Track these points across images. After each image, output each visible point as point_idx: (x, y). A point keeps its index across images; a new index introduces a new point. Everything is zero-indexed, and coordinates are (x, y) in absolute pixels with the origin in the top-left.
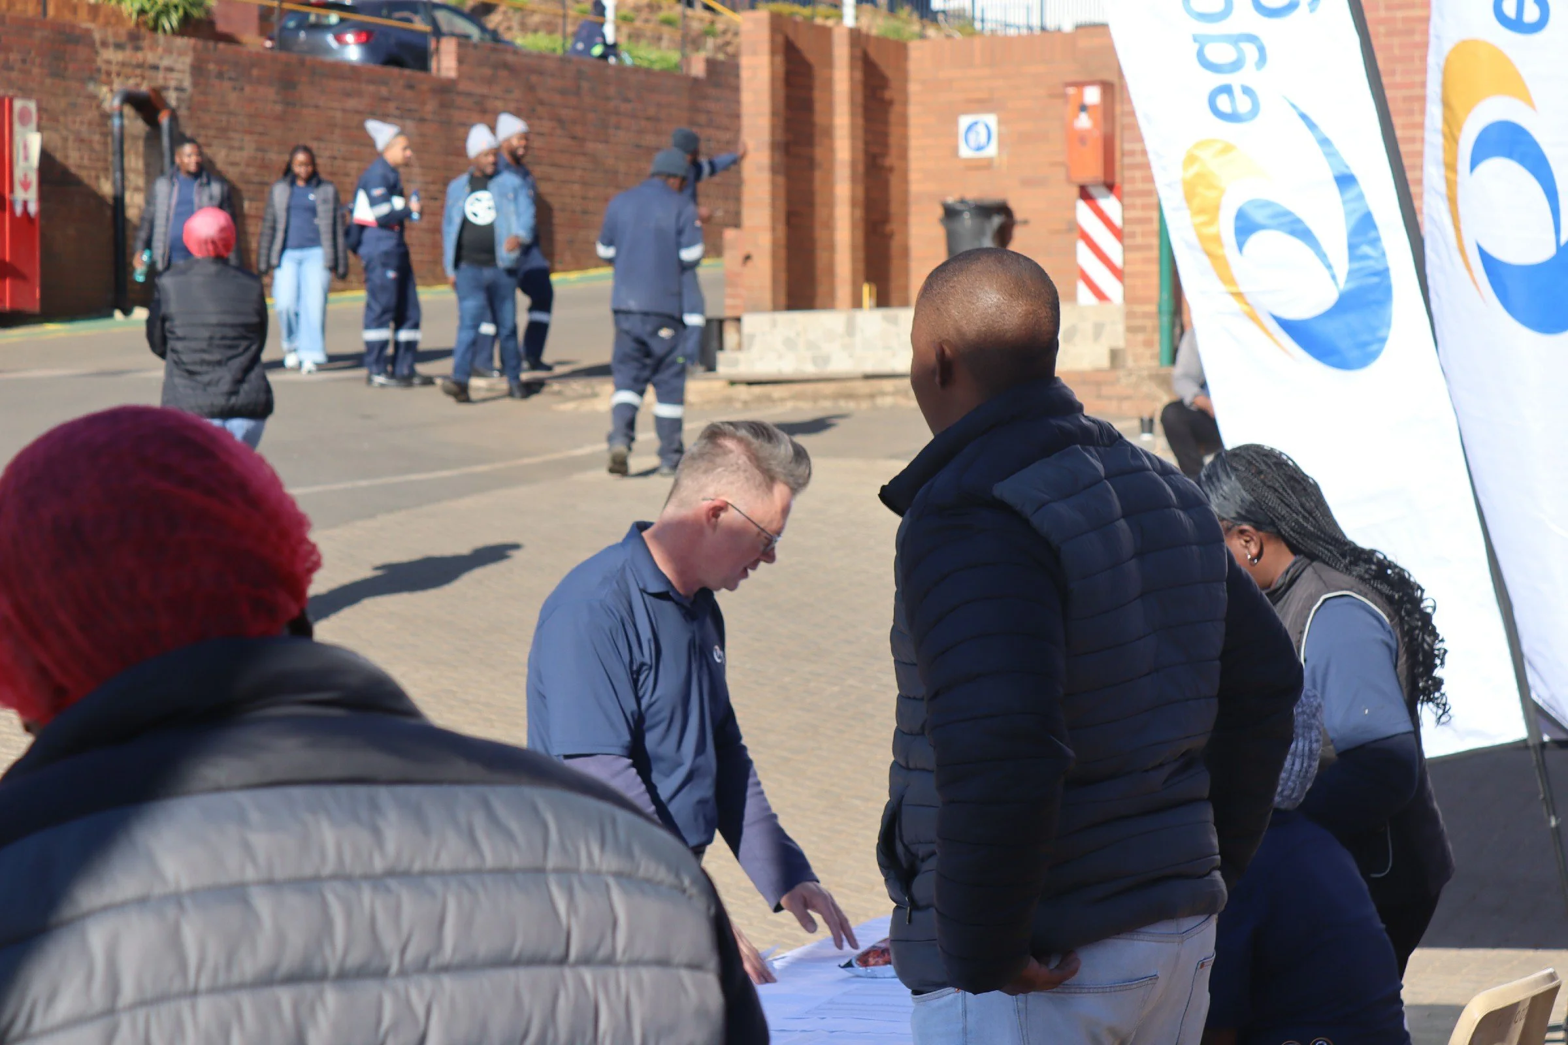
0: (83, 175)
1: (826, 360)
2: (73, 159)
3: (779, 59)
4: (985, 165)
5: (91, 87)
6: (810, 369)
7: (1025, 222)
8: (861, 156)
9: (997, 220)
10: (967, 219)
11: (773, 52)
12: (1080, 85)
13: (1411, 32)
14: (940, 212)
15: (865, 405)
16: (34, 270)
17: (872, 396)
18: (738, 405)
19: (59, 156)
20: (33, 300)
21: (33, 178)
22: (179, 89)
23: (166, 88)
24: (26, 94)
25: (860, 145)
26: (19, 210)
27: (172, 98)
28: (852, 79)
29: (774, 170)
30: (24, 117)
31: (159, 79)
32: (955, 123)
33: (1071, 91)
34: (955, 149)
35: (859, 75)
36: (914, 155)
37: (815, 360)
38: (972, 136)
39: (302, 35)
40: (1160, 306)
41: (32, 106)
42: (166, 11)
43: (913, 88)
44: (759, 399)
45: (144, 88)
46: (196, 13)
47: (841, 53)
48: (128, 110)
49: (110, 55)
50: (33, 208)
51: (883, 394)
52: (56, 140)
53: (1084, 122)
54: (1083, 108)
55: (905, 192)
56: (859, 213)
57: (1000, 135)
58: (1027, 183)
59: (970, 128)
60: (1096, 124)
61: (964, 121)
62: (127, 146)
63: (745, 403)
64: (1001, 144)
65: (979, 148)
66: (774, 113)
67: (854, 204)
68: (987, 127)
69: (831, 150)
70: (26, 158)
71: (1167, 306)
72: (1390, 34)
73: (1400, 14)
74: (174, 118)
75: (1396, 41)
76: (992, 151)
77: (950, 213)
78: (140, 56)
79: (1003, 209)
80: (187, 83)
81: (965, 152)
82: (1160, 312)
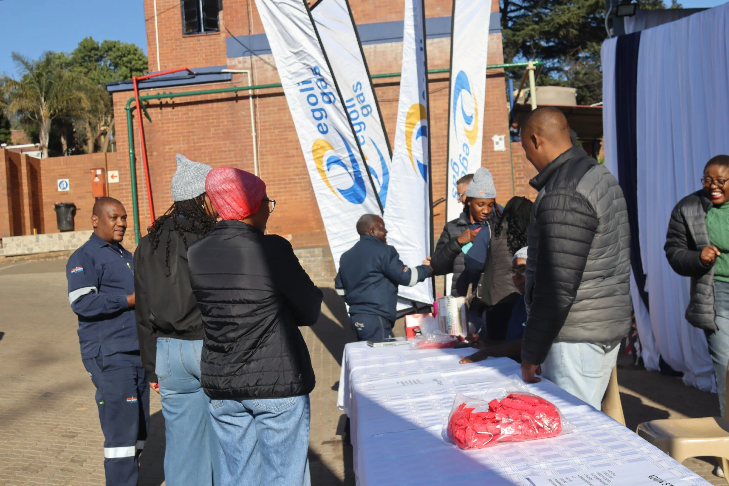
1: (32, 249)
3: (8, 163)
4: (67, 193)
6: (27, 252)
7: (80, 209)
8: (31, 191)
9: (72, 209)
10: (63, 209)
11: (6, 161)
12: (95, 169)
13: (200, 149)
14: (54, 207)
15: (54, 259)
17: (57, 257)
18: (14, 262)
25: (30, 188)
28: (27, 169)
29: (8, 195)
32: (57, 181)
33: (93, 171)
34: (57, 189)
35: (29, 168)
36: (43, 191)
37: (28, 250)
38: (62, 185)
40: (134, 228)
43: (42, 172)
44: (20, 260)
47: (23, 162)
51: (60, 256)
53: (97, 180)
54: (96, 176)
55: (42, 202)
56: (31, 208)
57: (70, 184)
58: (79, 198)
59: (61, 183)
60: (100, 180)
61: (59, 181)
63: (16, 261)
64: (70, 187)
65: (64, 189)
66: (7, 179)
67: (30, 205)
68: (66, 183)
69: (22, 190)
71: (136, 228)
72: (194, 150)
73: (197, 145)
75: (196, 152)
76: (68, 189)
77: (57, 207)
79: (73, 205)
81: (60, 190)
82: (135, 230)
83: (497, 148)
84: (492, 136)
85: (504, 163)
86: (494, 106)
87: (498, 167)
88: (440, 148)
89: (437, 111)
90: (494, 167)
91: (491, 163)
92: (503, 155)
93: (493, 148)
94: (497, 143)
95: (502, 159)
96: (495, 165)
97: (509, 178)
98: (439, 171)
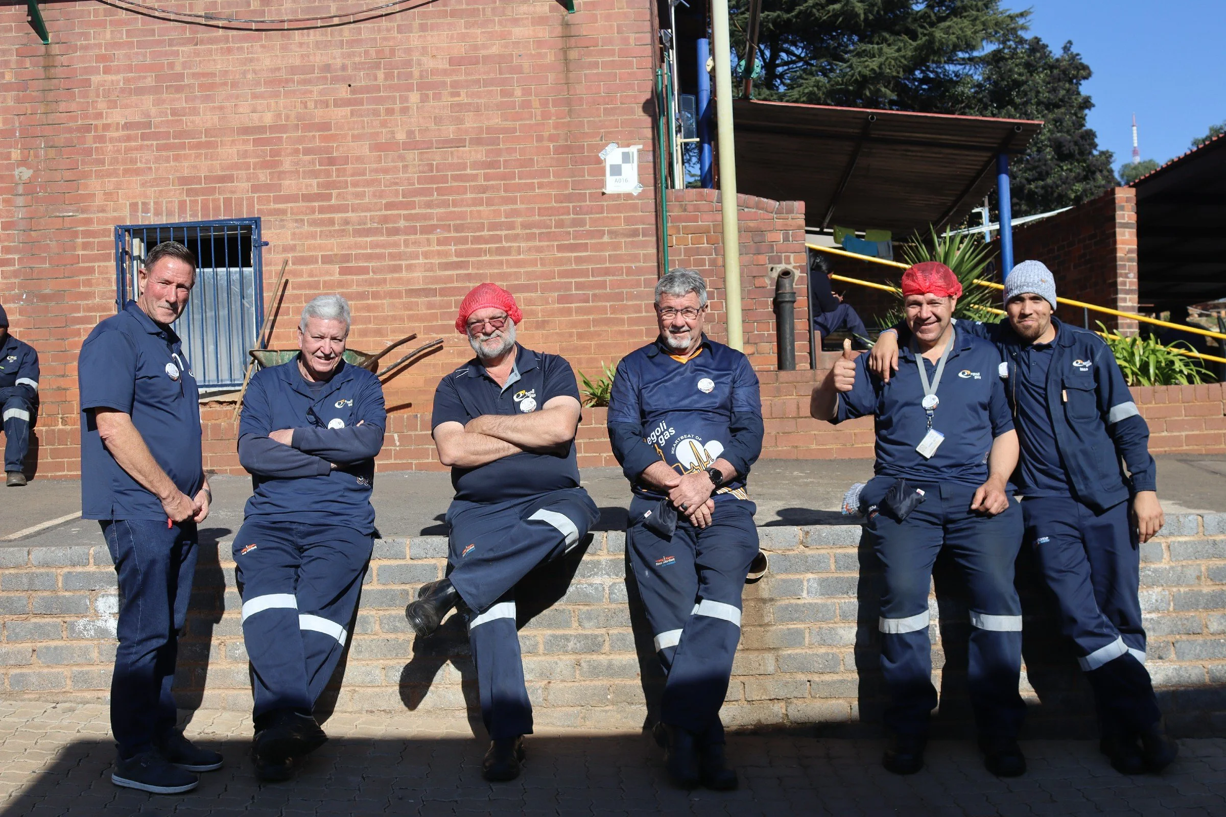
83: (612, 186)
84: (603, 147)
85: (635, 233)
86: (611, 53)
87: (616, 246)
88: (433, 180)
89: (429, 63)
90: (602, 247)
91: (591, 234)
92: (634, 208)
93: (603, 184)
94: (616, 170)
95: (628, 220)
96: (606, 239)
97: (647, 283)
98: (426, 255)
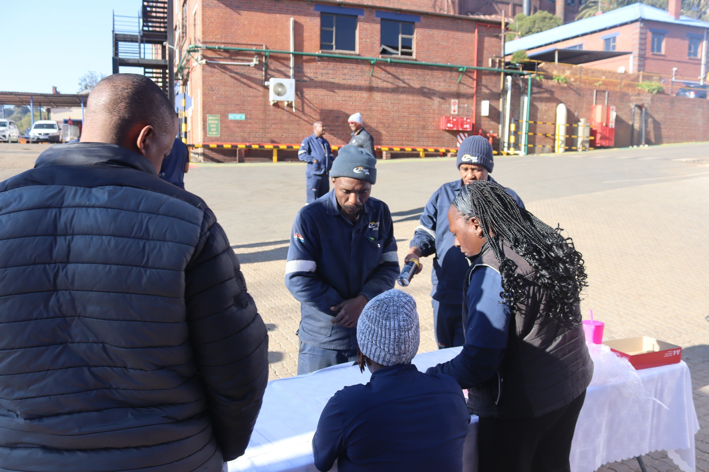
0: (626, 120)
2: (624, 117)
5: (629, 104)
16: (613, 138)
19: (621, 117)
20: (612, 143)
21: (614, 121)
22: (648, 104)
23: (644, 104)
24: (614, 105)
26: (610, 127)
27: (646, 105)
30: (613, 109)
31: (644, 102)
39: (682, 93)
41: (614, 107)
42: (654, 90)
45: (640, 104)
46: (661, 90)
48: (636, 108)
49: (633, 98)
50: (613, 127)
52: (620, 114)
62: (635, 115)
70: (613, 117)
74: (646, 109)
78: (639, 98)
80: (650, 102)
